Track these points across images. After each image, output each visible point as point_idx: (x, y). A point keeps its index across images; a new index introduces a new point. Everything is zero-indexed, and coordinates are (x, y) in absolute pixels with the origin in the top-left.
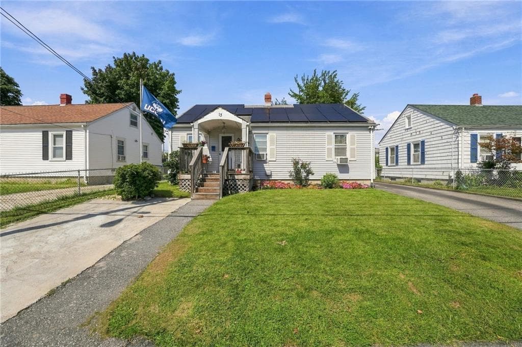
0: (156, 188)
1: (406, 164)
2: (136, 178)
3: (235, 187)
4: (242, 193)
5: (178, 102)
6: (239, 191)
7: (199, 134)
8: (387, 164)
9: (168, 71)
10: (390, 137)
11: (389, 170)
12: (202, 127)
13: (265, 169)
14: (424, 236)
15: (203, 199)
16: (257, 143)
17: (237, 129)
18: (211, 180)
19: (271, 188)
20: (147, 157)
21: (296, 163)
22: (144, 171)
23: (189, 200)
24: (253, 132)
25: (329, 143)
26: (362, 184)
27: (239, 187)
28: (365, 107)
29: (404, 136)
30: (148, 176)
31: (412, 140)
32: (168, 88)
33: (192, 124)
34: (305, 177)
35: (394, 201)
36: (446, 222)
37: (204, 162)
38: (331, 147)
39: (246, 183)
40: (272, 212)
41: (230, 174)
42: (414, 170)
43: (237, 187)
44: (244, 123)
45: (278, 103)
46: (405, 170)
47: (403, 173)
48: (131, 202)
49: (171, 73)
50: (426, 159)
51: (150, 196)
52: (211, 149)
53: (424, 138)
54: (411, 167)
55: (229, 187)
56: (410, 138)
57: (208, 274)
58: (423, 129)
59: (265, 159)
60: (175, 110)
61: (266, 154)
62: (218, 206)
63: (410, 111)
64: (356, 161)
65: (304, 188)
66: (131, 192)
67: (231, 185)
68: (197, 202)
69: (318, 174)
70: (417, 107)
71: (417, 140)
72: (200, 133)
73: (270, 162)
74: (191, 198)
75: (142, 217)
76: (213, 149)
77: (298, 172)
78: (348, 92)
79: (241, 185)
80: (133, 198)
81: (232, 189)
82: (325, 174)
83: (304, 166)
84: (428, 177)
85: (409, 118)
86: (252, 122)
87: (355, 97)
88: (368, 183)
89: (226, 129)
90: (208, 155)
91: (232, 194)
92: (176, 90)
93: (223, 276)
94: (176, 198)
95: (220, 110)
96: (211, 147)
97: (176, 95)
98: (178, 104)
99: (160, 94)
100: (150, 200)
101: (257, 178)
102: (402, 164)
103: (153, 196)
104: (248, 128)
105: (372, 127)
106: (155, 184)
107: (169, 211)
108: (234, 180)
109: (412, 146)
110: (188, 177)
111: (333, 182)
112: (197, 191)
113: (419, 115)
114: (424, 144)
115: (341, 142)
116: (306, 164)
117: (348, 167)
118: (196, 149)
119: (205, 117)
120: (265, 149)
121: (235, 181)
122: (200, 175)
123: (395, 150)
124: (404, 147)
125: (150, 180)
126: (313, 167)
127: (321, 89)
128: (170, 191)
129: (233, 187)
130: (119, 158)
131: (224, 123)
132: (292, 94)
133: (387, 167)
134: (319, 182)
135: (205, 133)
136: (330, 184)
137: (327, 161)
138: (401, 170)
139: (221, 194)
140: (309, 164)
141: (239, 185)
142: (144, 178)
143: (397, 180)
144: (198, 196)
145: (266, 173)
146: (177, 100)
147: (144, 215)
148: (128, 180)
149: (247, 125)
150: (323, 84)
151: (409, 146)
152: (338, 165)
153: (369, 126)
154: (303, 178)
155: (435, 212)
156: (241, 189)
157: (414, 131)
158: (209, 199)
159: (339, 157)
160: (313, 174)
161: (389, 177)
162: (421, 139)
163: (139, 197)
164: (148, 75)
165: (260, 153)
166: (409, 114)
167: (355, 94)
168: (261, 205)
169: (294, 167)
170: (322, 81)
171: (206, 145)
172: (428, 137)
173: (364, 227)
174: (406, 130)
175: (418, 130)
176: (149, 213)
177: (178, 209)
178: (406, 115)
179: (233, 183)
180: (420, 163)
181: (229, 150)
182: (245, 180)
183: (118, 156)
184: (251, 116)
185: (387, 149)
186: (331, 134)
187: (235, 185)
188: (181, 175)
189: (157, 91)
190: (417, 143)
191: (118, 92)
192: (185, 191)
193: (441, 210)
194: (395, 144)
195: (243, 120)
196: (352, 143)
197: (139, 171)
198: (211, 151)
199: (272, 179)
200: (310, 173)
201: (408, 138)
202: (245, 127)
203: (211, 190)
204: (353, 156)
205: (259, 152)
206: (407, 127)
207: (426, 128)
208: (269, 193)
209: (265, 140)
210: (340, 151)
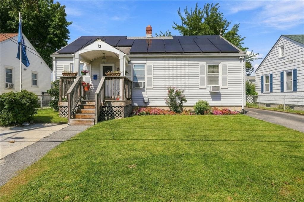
0: (35, 115)
1: (280, 91)
2: (14, 105)
3: (112, 113)
4: (117, 119)
5: (68, 33)
6: (115, 117)
7: (79, 64)
8: (262, 91)
9: (59, 3)
10: (265, 66)
11: (264, 97)
12: (83, 58)
13: (143, 97)
14: (268, 161)
15: (78, 124)
16: (136, 72)
17: (115, 59)
18: (88, 107)
19: (147, 114)
20: (36, 85)
21: (171, 91)
22: (22, 99)
23: (66, 125)
24: (132, 62)
25: (203, 73)
26: (232, 111)
27: (115, 113)
28: (245, 37)
29: (278, 65)
30: (26, 104)
31: (286, 69)
32: (58, 20)
33: (73, 55)
34: (180, 104)
35: (256, 127)
36: (297, 147)
37: (86, 90)
38: (203, 76)
39: (122, 110)
40: (135, 137)
41: (107, 102)
42: (286, 97)
43: (113, 113)
44: (121, 54)
45: (162, 35)
46: (279, 97)
47: (277, 99)
48: (9, 128)
49: (62, 5)
50: (298, 87)
51: (29, 122)
52: (93, 78)
53: (296, 67)
54: (284, 94)
55: (106, 113)
56: (283, 66)
57: (51, 196)
58: (295, 58)
59: (143, 87)
60: (66, 40)
61: (144, 83)
62: (90, 131)
63: (284, 41)
64: (227, 89)
65: (178, 114)
66: (9, 119)
67: (108, 111)
68: (72, 127)
69: (191, 101)
70: (290, 37)
71: (290, 68)
72: (81, 62)
73: (147, 90)
74: (68, 124)
75: (14, 142)
76: (95, 77)
77: (172, 100)
78: (229, 23)
79: (117, 112)
80: (11, 124)
81: (108, 115)
82: (198, 101)
83: (178, 93)
84: (300, 104)
85: (283, 48)
86: (131, 53)
87: (236, 27)
88: (239, 109)
89: (105, 59)
90: (90, 83)
91: (108, 119)
92: (66, 22)
93: (63, 198)
94: (54, 124)
95: (99, 42)
96: (93, 76)
97: (67, 26)
98: (69, 35)
99: (51, 25)
100: (28, 125)
101: (135, 104)
102: (276, 91)
103: (32, 122)
104: (125, 59)
105: (243, 57)
106: (34, 110)
107: (41, 137)
108: (110, 107)
109: (285, 74)
110: (66, 104)
111: (204, 109)
112: (74, 117)
113: (292, 45)
114: (296, 72)
115: (213, 72)
116: (180, 92)
117: (221, 95)
118: (75, 78)
119: (85, 48)
120: (143, 78)
121: (112, 108)
122: (78, 102)
123: (270, 78)
124: (278, 76)
125: (28, 107)
126: (186, 95)
127: (203, 21)
128: (50, 117)
129: (110, 113)
130: (7, 86)
131: (104, 54)
132: (176, 27)
133: (263, 94)
134: (193, 109)
135: (86, 63)
136: (201, 110)
137: (200, 89)
138: (276, 97)
139: (96, 120)
140: (183, 92)
141: (115, 111)
142: (22, 105)
143: (272, 107)
144: (74, 122)
145: (144, 100)
146: (67, 31)
147: (16, 140)
148: (6, 107)
149: (124, 56)
150: (205, 16)
151: (282, 74)
152: (211, 92)
153: (239, 57)
154: (178, 105)
155: (291, 137)
156: (117, 115)
157: (287, 60)
158: (85, 125)
159: (211, 86)
160: (186, 101)
161: (264, 104)
162: (293, 68)
163: (17, 123)
164: (39, 6)
165: (139, 82)
166: (282, 44)
167: (236, 25)
168: (129, 131)
169: (168, 95)
170: (205, 14)
171: (88, 74)
172: (300, 66)
173: (214, 151)
174: (279, 59)
175: (291, 59)
176: (23, 138)
177: (51, 135)
178: (280, 45)
179: (109, 110)
180: (292, 90)
181: (106, 79)
182: (120, 106)
183: (6, 84)
184: (131, 47)
185: (262, 77)
186: (204, 63)
187: (111, 112)
188: (61, 102)
189: (49, 22)
190: (289, 71)
191: (9, 22)
192: (64, 118)
193: (296, 136)
194: (269, 73)
195: (120, 51)
196: (224, 72)
197: (17, 98)
198: (93, 79)
199: (150, 105)
200: (184, 100)
201: (282, 67)
202: (122, 57)
203: (87, 116)
204: (224, 83)
205: (137, 80)
206: (281, 56)
207: (298, 57)
208: (142, 118)
209: (143, 70)
210: (213, 80)
